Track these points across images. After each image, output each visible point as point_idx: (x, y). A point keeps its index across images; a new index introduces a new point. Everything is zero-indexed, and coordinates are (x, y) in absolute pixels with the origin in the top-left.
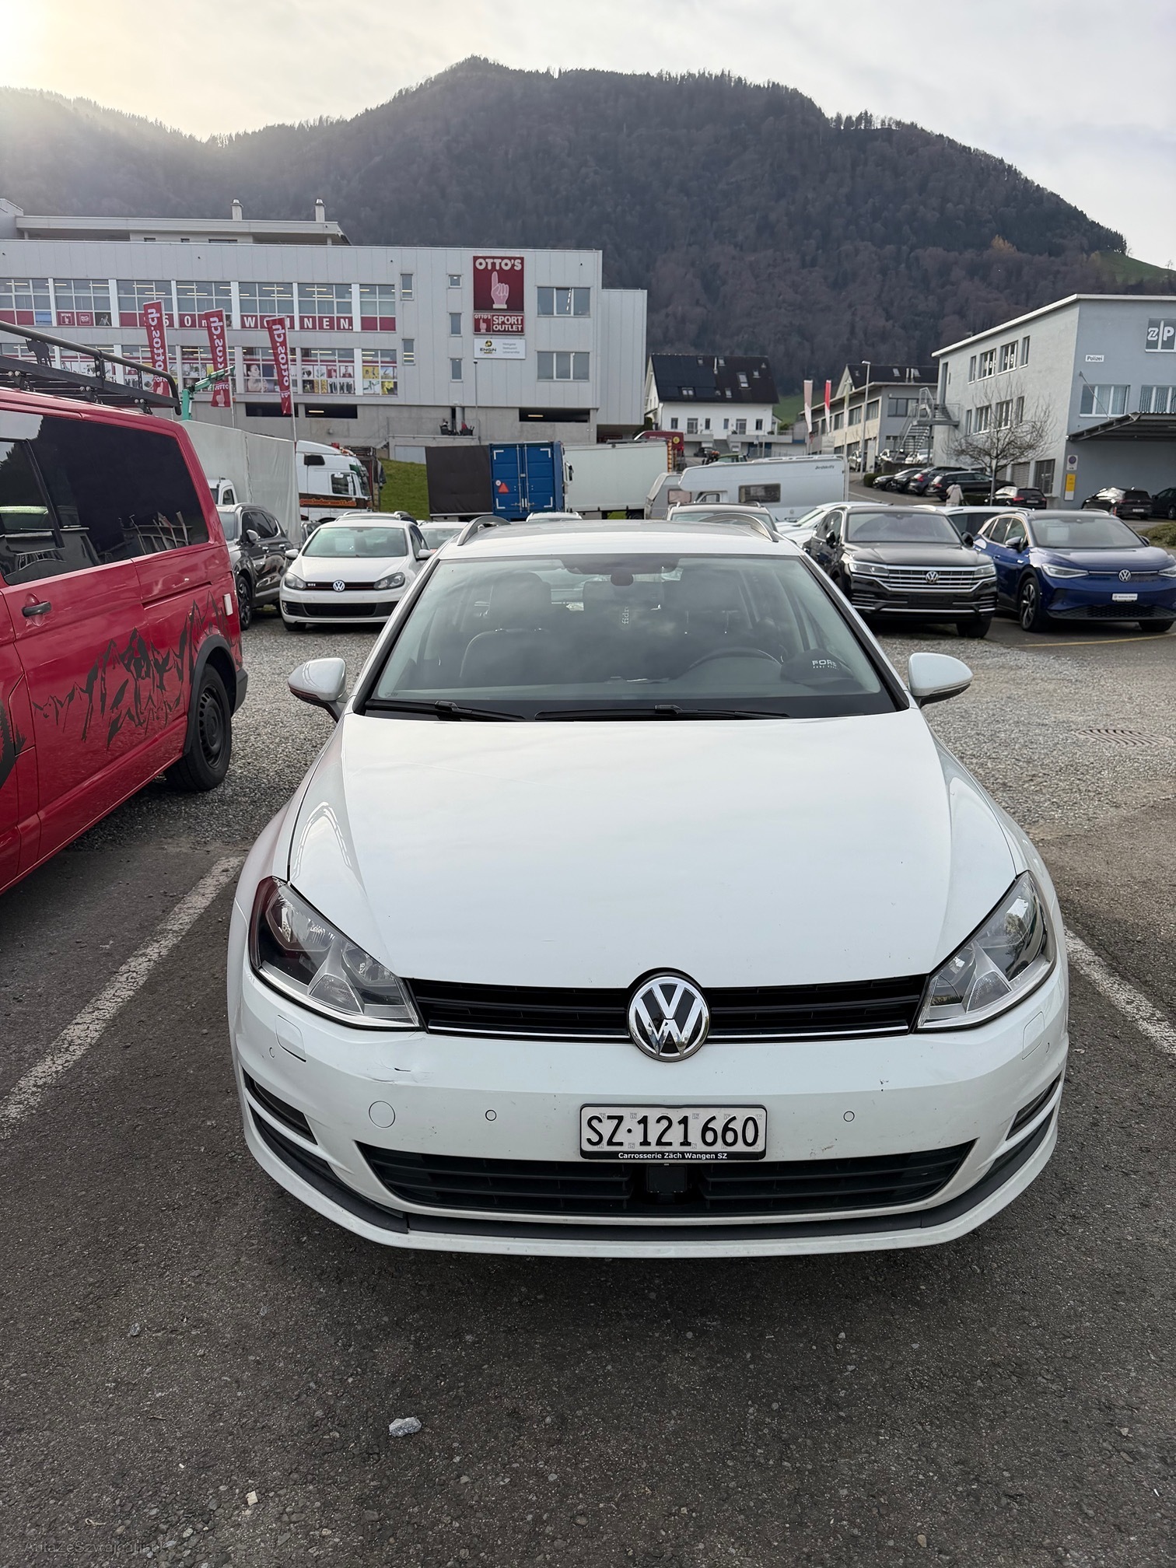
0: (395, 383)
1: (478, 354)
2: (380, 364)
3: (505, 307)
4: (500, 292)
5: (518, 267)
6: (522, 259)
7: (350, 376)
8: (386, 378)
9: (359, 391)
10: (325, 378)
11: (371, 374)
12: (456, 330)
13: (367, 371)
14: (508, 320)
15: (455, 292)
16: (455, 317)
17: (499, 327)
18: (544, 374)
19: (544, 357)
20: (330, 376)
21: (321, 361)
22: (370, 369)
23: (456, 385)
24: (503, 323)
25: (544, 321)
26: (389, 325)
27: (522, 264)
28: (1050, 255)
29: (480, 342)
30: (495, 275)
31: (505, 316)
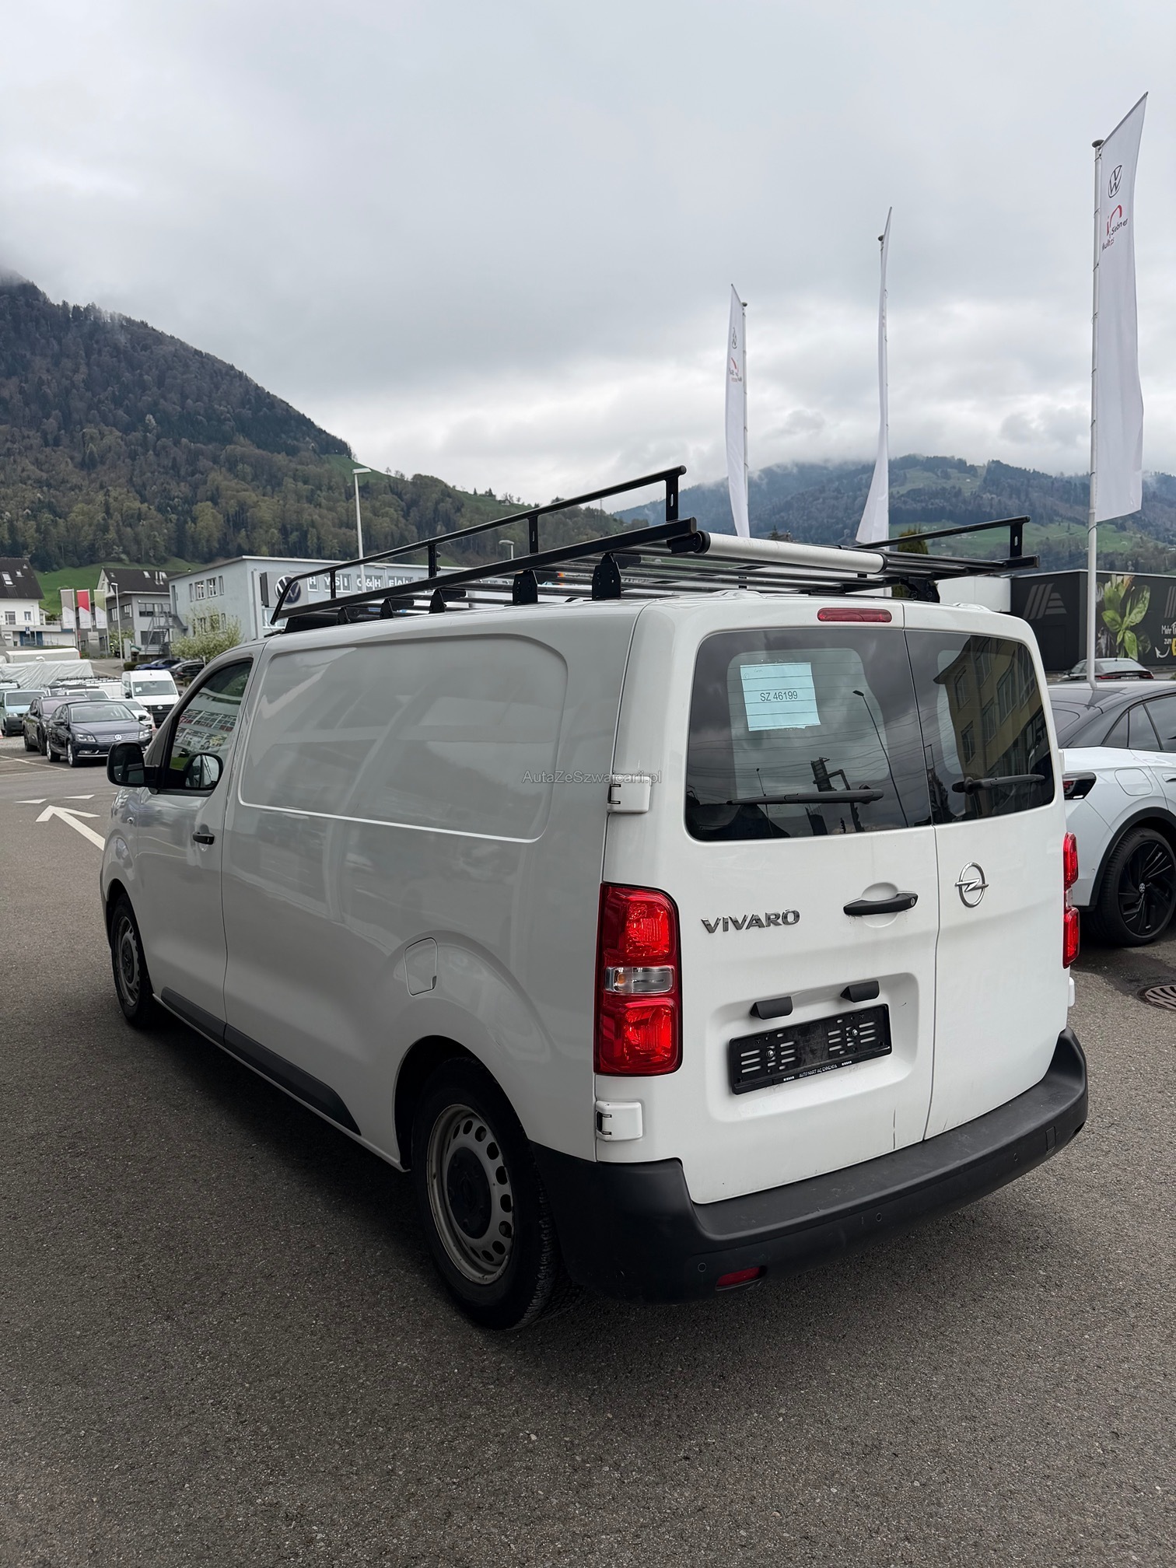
28: (288, 454)
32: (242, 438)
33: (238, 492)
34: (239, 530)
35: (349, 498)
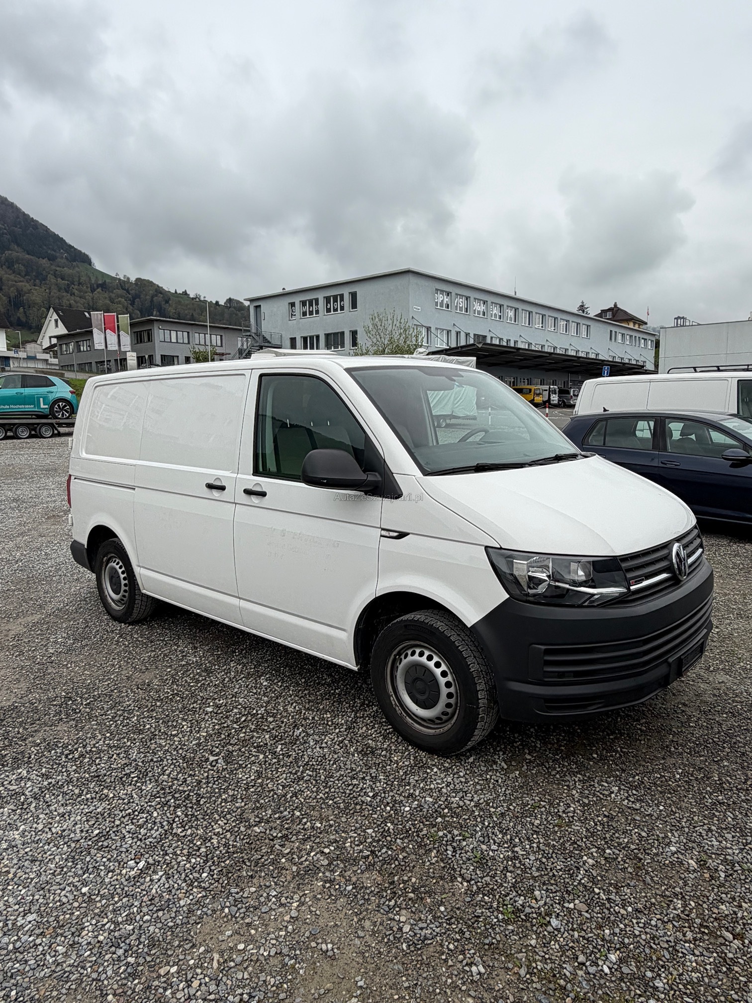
28: (49, 260)
32: (16, 247)
33: (16, 282)
34: (18, 309)
35: (93, 291)
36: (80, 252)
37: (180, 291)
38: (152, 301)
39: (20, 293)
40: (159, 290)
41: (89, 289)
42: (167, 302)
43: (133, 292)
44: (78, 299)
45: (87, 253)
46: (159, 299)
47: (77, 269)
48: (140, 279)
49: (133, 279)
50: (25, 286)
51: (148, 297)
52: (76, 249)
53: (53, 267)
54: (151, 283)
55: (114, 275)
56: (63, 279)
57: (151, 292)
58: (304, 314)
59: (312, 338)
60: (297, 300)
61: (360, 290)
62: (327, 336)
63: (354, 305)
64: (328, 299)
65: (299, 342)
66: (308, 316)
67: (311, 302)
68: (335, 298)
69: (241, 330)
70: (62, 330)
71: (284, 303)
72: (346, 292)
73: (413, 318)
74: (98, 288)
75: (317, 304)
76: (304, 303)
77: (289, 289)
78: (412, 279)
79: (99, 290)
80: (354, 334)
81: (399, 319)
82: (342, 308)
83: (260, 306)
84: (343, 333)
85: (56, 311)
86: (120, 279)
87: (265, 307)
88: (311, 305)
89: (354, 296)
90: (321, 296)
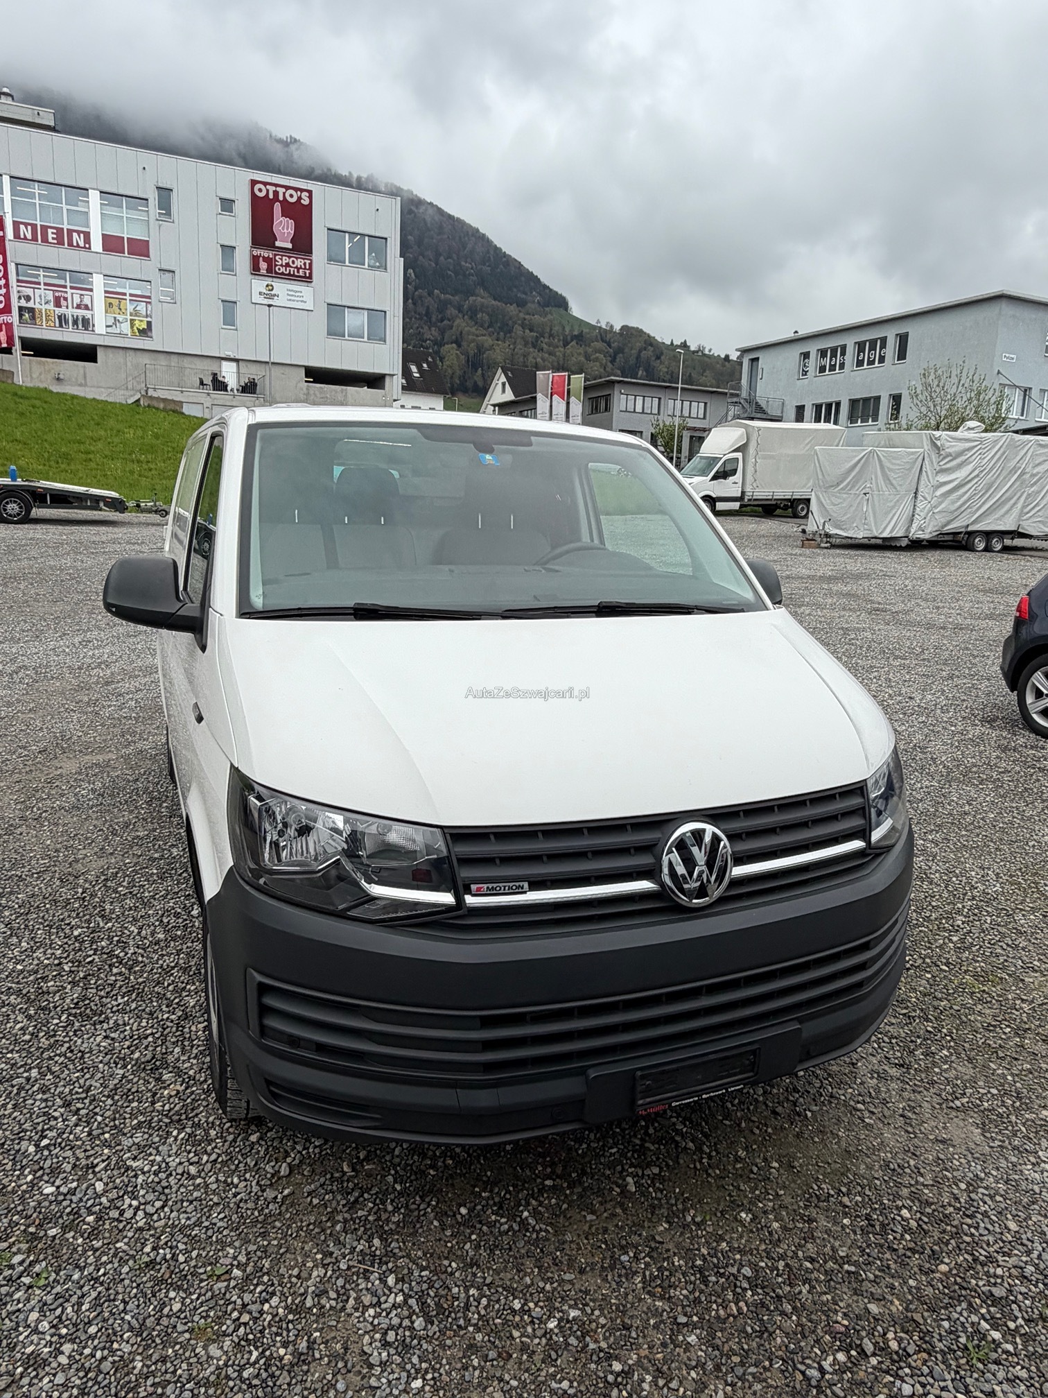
0: (149, 324)
1: (257, 298)
2: (128, 297)
3: (290, 246)
4: (284, 229)
5: (305, 202)
6: (310, 192)
7: (87, 308)
8: (136, 315)
9: (100, 327)
10: (51, 306)
11: (115, 308)
12: (228, 266)
13: (110, 304)
14: (293, 262)
15: (226, 219)
16: (228, 250)
17: (283, 270)
18: (335, 332)
19: (335, 311)
20: (58, 304)
21: (45, 284)
22: (115, 302)
23: (228, 333)
24: (287, 265)
25: (334, 268)
26: (140, 249)
27: (310, 197)
28: (518, 305)
29: (259, 285)
30: (277, 207)
31: (289, 257)
32: (482, 291)
33: (477, 336)
35: (566, 344)
36: (557, 293)
37: (677, 342)
38: (638, 357)
39: (480, 349)
40: (650, 342)
41: (561, 343)
42: (658, 358)
43: (615, 345)
44: (547, 355)
45: (564, 295)
46: (649, 353)
47: (549, 317)
48: (627, 326)
49: (617, 328)
50: (488, 341)
51: (633, 351)
52: (551, 290)
53: (521, 315)
54: (639, 332)
55: (594, 323)
56: (531, 330)
57: (638, 344)
58: (822, 369)
59: (829, 406)
60: (813, 348)
61: (915, 331)
62: (853, 403)
63: (902, 355)
64: (861, 346)
65: (809, 413)
66: (827, 372)
67: (834, 350)
68: (873, 343)
69: (726, 394)
70: (509, 396)
71: (794, 353)
72: (891, 334)
73: (999, 372)
74: (572, 340)
75: (843, 353)
76: (823, 353)
77: (803, 332)
78: (1006, 308)
79: (574, 343)
80: (897, 399)
81: (970, 375)
82: (882, 360)
83: (757, 359)
84: (878, 399)
85: (504, 372)
86: (600, 327)
87: (765, 360)
88: (834, 355)
89: (903, 339)
90: (850, 341)
